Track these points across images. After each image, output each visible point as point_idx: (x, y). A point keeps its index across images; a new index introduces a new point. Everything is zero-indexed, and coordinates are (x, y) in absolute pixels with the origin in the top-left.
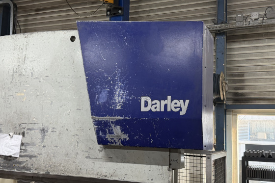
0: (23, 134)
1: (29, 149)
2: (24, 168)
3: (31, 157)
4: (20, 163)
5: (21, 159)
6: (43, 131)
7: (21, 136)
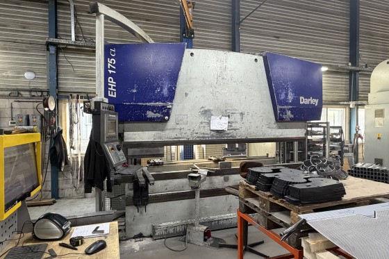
0: (229, 116)
1: (233, 125)
2: (231, 136)
3: (235, 130)
4: (228, 134)
5: (228, 132)
6: (242, 114)
7: (227, 118)
